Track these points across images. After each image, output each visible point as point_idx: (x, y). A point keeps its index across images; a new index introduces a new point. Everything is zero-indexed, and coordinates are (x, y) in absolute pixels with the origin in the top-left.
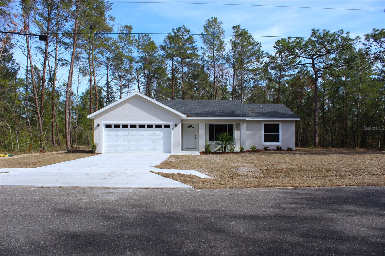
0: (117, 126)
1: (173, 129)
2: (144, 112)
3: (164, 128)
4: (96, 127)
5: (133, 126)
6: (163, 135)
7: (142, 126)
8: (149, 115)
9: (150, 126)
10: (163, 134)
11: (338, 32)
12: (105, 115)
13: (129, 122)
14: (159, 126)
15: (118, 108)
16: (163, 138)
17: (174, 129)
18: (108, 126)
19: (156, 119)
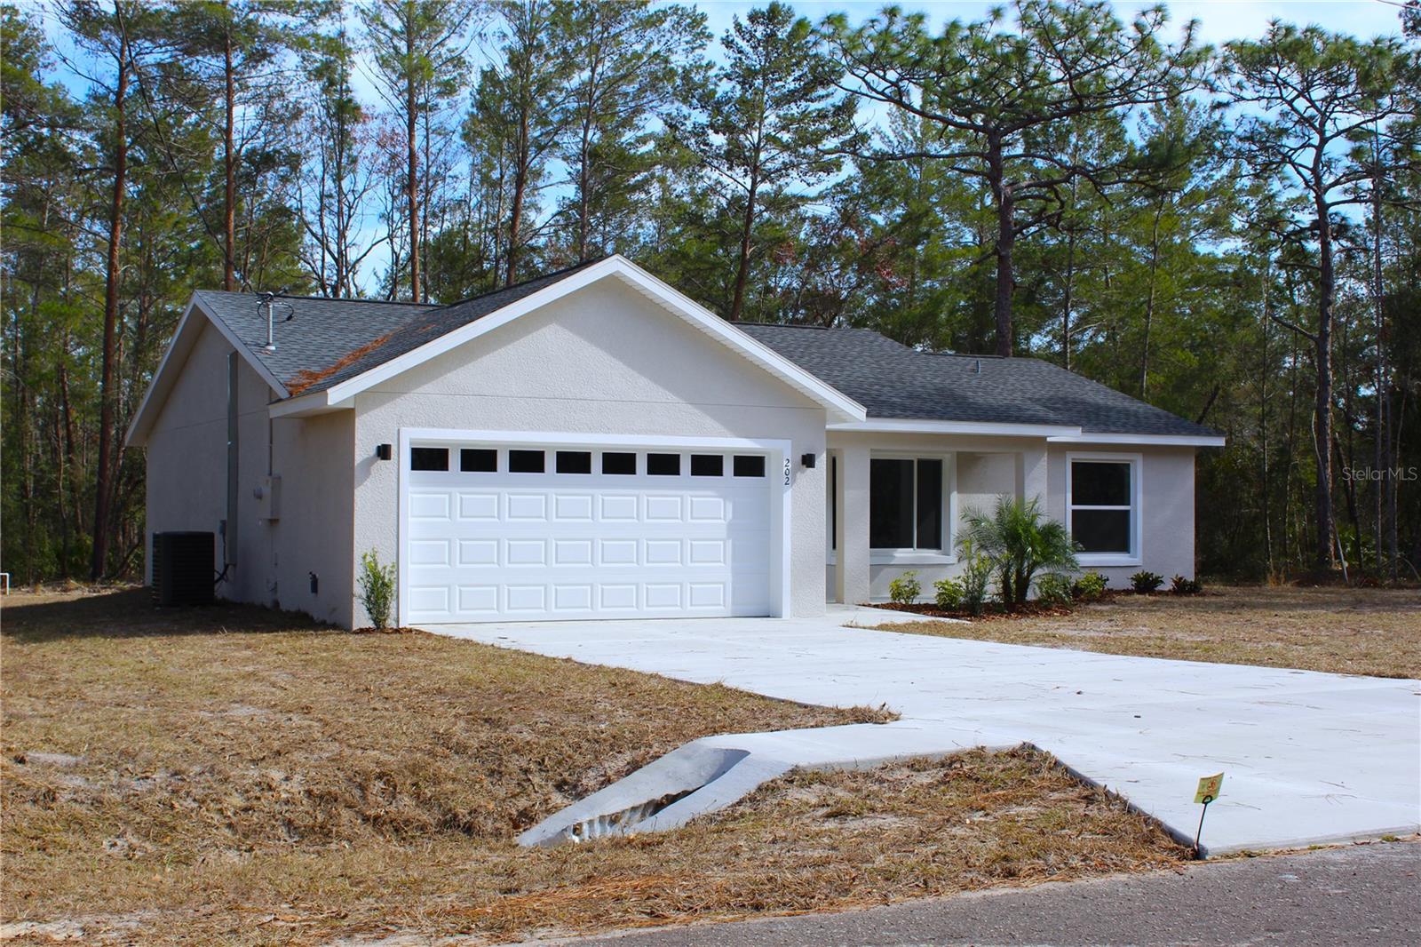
0: (478, 460)
1: (789, 480)
2: (643, 381)
3: (736, 474)
4: (368, 463)
5: (574, 462)
6: (730, 516)
7: (619, 463)
8: (672, 398)
9: (663, 464)
10: (730, 506)
11: (1144, 14)
12: (420, 390)
13: (551, 438)
14: (707, 465)
15: (502, 351)
16: (732, 529)
17: (794, 481)
18: (429, 459)
19: (709, 422)
